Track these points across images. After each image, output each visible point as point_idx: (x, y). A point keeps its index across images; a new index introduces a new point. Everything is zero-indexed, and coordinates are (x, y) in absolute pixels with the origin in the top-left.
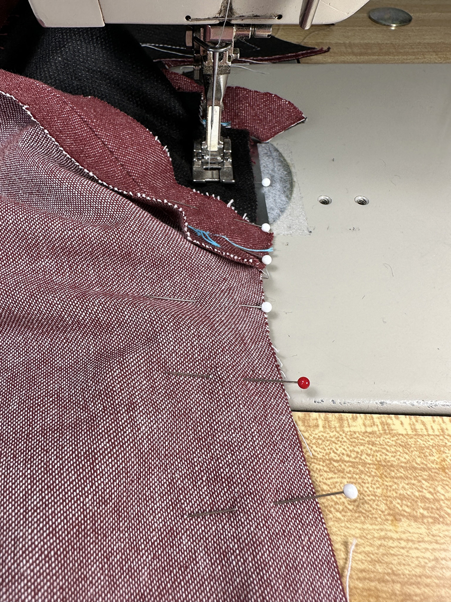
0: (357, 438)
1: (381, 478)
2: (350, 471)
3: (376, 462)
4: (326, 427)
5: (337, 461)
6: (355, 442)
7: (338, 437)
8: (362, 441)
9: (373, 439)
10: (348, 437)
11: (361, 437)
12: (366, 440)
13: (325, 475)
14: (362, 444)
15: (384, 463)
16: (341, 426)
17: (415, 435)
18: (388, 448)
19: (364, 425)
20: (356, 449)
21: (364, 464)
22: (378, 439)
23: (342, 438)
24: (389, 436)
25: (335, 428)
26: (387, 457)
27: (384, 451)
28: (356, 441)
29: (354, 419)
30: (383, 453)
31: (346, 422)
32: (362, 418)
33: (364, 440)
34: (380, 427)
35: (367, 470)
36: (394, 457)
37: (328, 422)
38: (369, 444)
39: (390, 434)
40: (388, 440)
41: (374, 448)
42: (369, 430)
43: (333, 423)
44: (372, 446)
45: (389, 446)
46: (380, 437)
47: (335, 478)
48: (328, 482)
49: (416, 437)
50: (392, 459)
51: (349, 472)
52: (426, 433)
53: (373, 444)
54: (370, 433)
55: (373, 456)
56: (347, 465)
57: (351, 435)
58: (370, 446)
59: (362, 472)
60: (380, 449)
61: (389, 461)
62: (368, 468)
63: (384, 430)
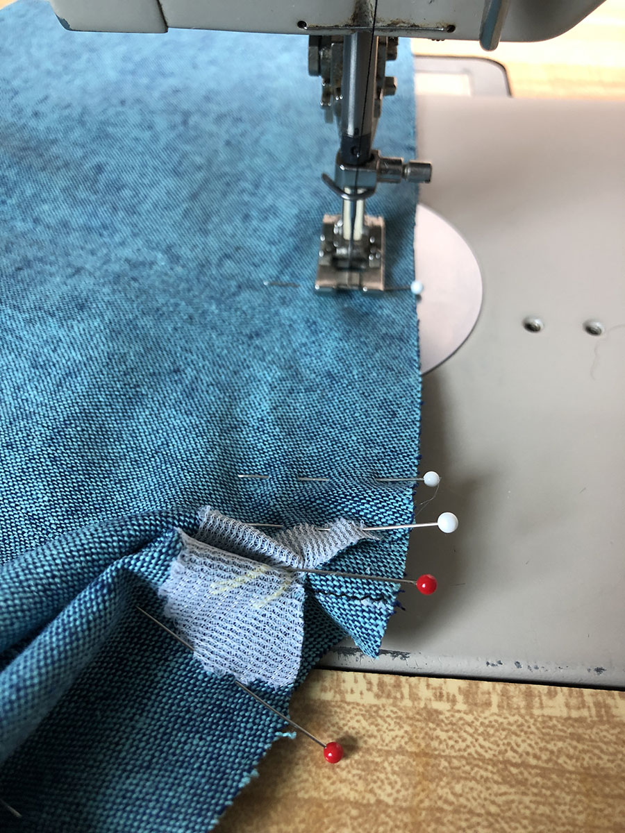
0: (553, 728)
1: (587, 795)
2: (537, 783)
3: (582, 770)
4: (503, 707)
5: (516, 765)
6: (548, 734)
7: (522, 725)
8: (562, 734)
9: (580, 731)
10: (538, 725)
11: (560, 726)
12: (569, 731)
13: (495, 787)
14: (561, 739)
15: (594, 772)
16: (529, 706)
18: (604, 747)
19: (567, 705)
20: (550, 746)
21: (562, 772)
22: (589, 732)
23: (529, 727)
24: (607, 726)
25: (518, 708)
26: (601, 762)
27: (597, 751)
28: (552, 732)
29: (551, 695)
30: (595, 755)
31: (537, 699)
32: (564, 695)
33: (565, 732)
34: (593, 711)
35: (565, 782)
36: (612, 761)
37: (508, 698)
38: (572, 739)
39: (609, 722)
40: (605, 733)
41: (580, 746)
42: (575, 714)
43: (515, 700)
44: (578, 742)
45: (606, 743)
46: (592, 728)
47: (510, 794)
48: (500, 800)
50: (609, 765)
51: (535, 785)
53: (579, 739)
54: (576, 720)
55: (577, 759)
56: (533, 772)
57: (544, 722)
58: (575, 743)
59: (556, 786)
60: (590, 748)
61: (603, 769)
62: (568, 779)
63: (599, 715)
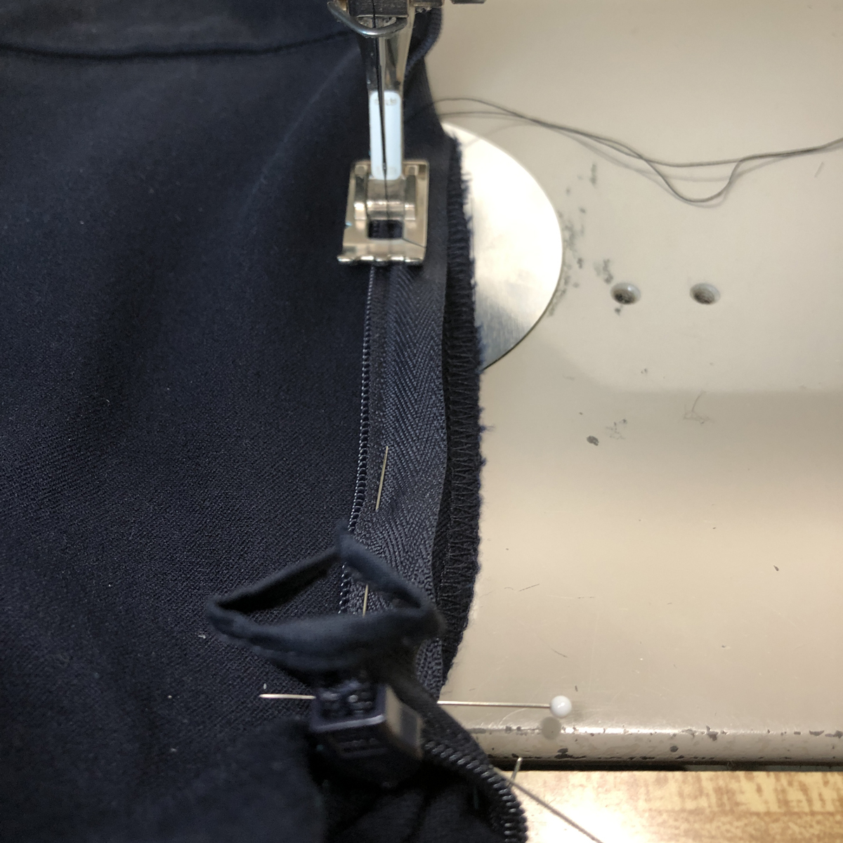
9: (697, 826)
12: (683, 827)
17: (785, 814)
19: (681, 795)
22: (708, 826)
24: (730, 818)
29: (660, 784)
32: (676, 781)
34: (713, 799)
39: (732, 811)
40: (728, 827)
42: (690, 805)
46: (711, 821)
49: (786, 819)
52: (807, 809)
54: (692, 812)
63: (721, 805)
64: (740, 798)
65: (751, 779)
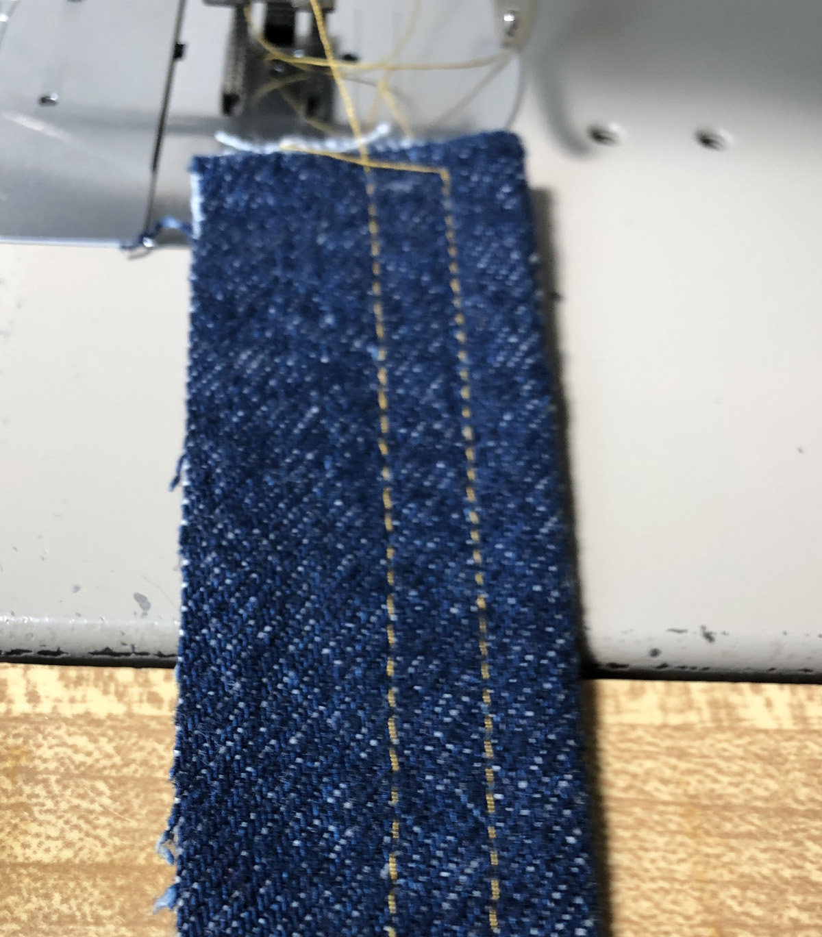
0: (637, 741)
1: (693, 835)
3: (685, 800)
8: (652, 749)
9: (683, 744)
11: (649, 739)
12: (664, 744)
14: (650, 756)
15: (705, 802)
17: (801, 732)
18: (723, 764)
19: (663, 708)
21: (651, 803)
22: (697, 743)
24: (728, 735)
26: (716, 786)
27: (710, 771)
29: (634, 694)
30: (707, 776)
33: (658, 746)
34: (707, 714)
35: (656, 817)
36: (737, 785)
38: (669, 755)
39: (732, 728)
40: (725, 745)
41: (683, 765)
42: (675, 719)
44: (680, 759)
45: (727, 759)
46: (703, 738)
49: (802, 737)
50: (732, 790)
53: (682, 754)
54: (677, 728)
55: (678, 784)
57: (622, 733)
58: (673, 761)
59: (641, 823)
60: (699, 768)
61: (720, 797)
62: (661, 813)
63: (716, 720)
64: (742, 713)
65: (758, 692)
